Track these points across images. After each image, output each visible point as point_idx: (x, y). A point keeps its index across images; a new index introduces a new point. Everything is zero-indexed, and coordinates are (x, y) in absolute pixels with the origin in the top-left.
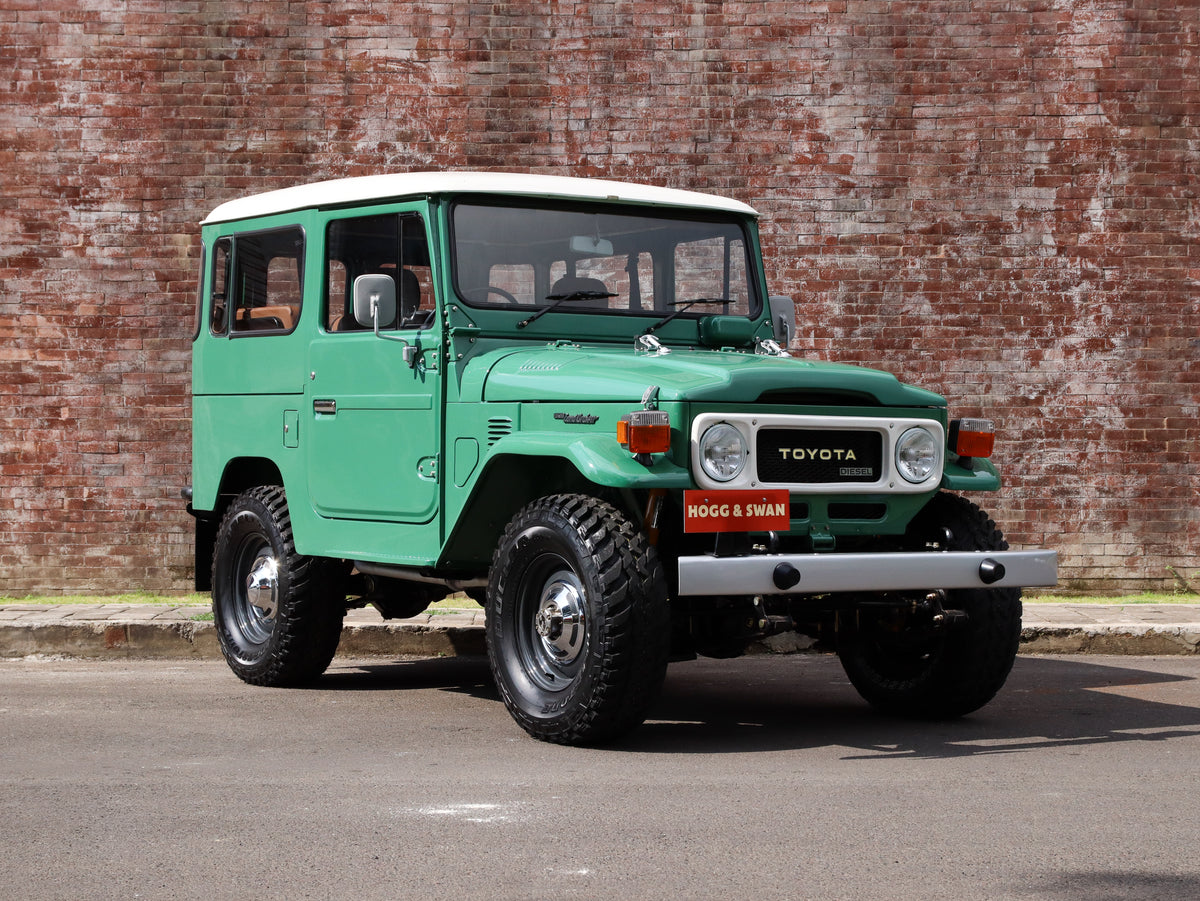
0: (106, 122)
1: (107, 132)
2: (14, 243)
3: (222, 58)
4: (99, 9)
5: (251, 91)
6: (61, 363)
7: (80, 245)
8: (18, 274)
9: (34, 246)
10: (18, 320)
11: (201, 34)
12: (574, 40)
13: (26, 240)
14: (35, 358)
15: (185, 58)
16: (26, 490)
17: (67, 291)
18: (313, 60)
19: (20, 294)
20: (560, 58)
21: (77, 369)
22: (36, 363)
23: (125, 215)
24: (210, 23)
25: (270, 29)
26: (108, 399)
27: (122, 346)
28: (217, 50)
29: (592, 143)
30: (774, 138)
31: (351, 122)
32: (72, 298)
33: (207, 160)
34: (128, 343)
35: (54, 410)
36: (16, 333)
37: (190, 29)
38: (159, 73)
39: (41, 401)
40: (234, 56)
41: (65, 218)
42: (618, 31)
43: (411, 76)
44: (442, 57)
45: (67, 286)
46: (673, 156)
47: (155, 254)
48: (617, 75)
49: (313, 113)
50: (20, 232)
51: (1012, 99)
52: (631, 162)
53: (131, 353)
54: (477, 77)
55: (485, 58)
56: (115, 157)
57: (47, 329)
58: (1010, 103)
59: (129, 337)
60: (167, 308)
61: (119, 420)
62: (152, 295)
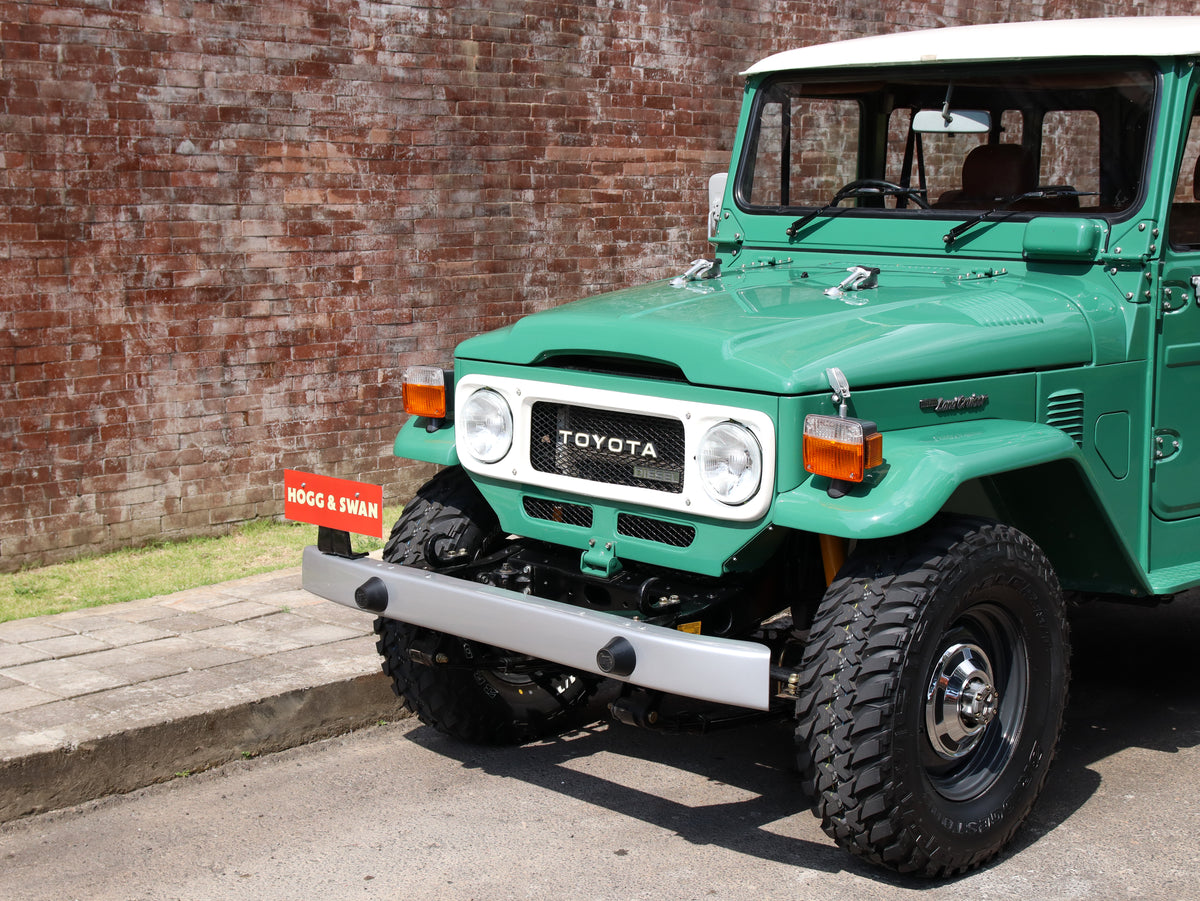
2: (303, 42)
6: (353, 207)
7: (371, 48)
8: (307, 84)
9: (324, 47)
10: (307, 149)
13: (317, 38)
14: (326, 200)
16: (319, 378)
17: (359, 110)
19: (309, 113)
21: (370, 216)
22: (328, 207)
23: (414, 11)
26: (402, 253)
27: (413, 184)
32: (364, 120)
34: (420, 181)
35: (346, 270)
36: (305, 167)
39: (333, 259)
41: (355, 10)
45: (358, 103)
47: (445, 65)
50: (308, 25)
53: (423, 194)
57: (340, 163)
59: (420, 172)
60: (457, 135)
61: (412, 281)
62: (442, 119)
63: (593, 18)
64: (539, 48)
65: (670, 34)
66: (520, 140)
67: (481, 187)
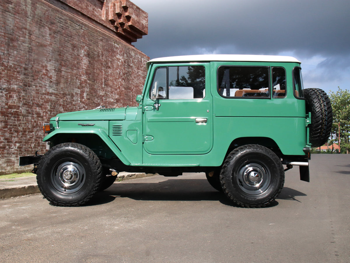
12: (2, 32)
29: (5, 59)
30: (39, 68)
42: (11, 34)
46: (21, 67)
48: (10, 44)
51: (75, 71)
52: (13, 66)
58: (75, 72)
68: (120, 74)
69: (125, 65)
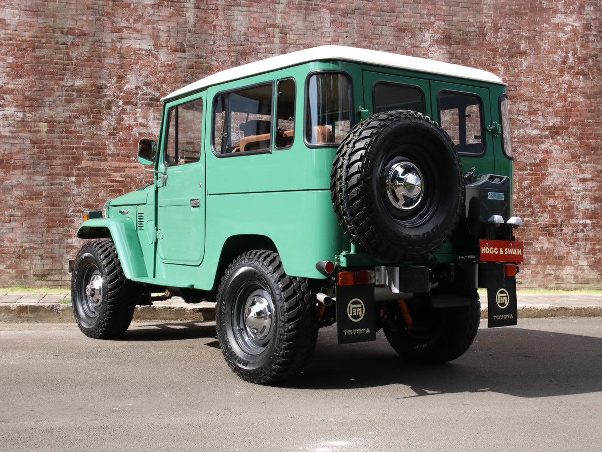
0: (8, 70)
1: (8, 75)
3: (64, 44)
4: (5, 18)
5: (77, 59)
11: (54, 33)
12: (223, 46)
15: (46, 43)
18: (106, 48)
20: (217, 53)
23: (16, 113)
24: (58, 28)
25: (87, 32)
26: (6, 197)
27: (13, 173)
28: (61, 40)
31: (123, 76)
33: (56, 90)
34: (16, 172)
37: (49, 30)
38: (34, 49)
40: (69, 43)
42: (242, 43)
43: (150, 57)
44: (165, 50)
47: (30, 131)
49: (106, 71)
53: (17, 176)
54: (180, 59)
55: (184, 51)
56: (12, 86)
59: (17, 169)
60: (35, 156)
61: (11, 207)
62: (28, 150)
63: (109, 114)
64: (80, 125)
65: (154, 119)
66: (69, 158)
67: (47, 175)
68: (564, 62)
69: (587, 35)
